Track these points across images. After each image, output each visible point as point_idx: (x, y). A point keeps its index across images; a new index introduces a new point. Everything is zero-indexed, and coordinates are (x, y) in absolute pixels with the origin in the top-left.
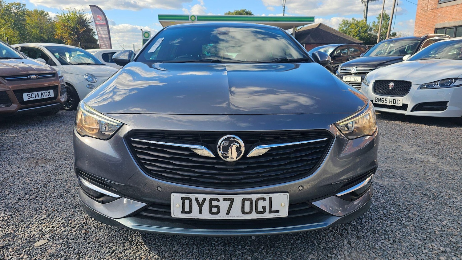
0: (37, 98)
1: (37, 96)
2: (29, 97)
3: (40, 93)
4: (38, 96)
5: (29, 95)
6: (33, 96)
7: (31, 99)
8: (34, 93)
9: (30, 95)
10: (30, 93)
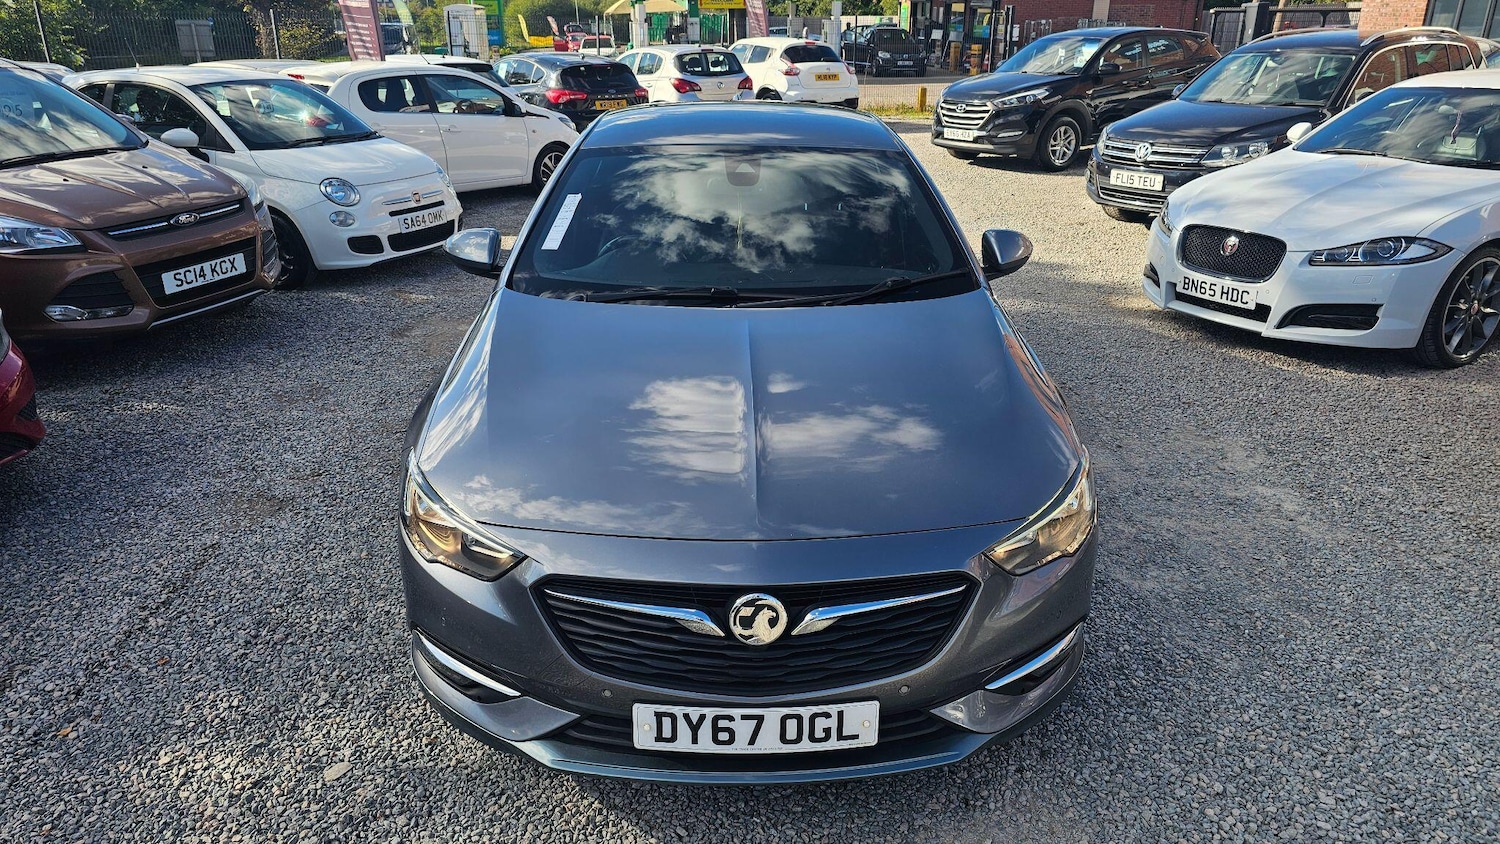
0: (201, 282)
1: (200, 276)
2: (180, 283)
3: (207, 266)
4: (204, 276)
5: (177, 277)
6: (190, 277)
7: (186, 287)
8: (191, 268)
9: (182, 277)
10: (182, 271)
